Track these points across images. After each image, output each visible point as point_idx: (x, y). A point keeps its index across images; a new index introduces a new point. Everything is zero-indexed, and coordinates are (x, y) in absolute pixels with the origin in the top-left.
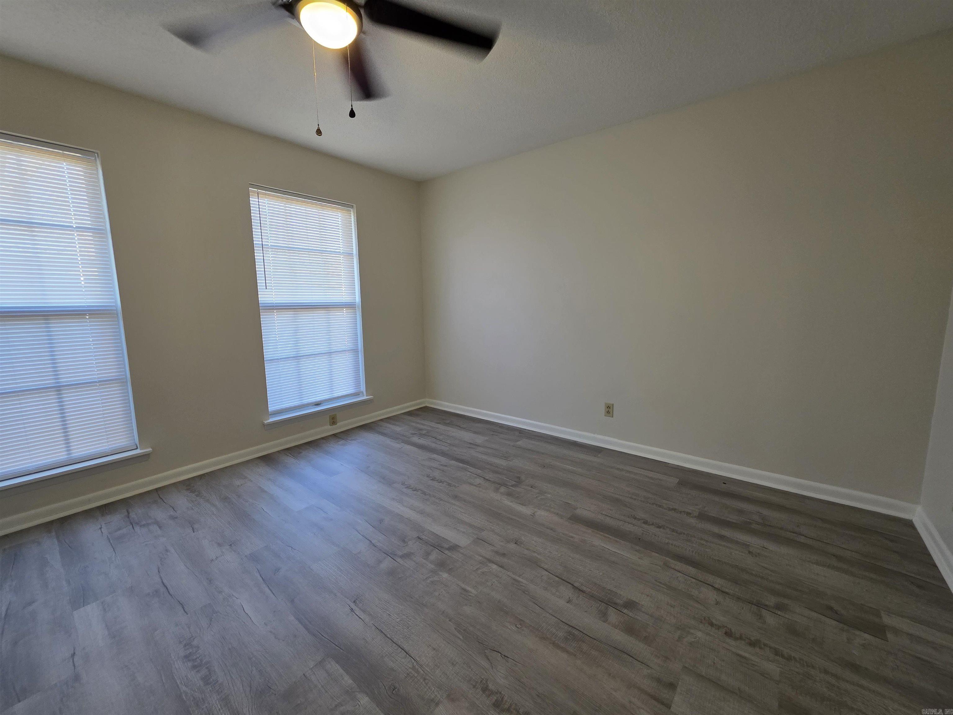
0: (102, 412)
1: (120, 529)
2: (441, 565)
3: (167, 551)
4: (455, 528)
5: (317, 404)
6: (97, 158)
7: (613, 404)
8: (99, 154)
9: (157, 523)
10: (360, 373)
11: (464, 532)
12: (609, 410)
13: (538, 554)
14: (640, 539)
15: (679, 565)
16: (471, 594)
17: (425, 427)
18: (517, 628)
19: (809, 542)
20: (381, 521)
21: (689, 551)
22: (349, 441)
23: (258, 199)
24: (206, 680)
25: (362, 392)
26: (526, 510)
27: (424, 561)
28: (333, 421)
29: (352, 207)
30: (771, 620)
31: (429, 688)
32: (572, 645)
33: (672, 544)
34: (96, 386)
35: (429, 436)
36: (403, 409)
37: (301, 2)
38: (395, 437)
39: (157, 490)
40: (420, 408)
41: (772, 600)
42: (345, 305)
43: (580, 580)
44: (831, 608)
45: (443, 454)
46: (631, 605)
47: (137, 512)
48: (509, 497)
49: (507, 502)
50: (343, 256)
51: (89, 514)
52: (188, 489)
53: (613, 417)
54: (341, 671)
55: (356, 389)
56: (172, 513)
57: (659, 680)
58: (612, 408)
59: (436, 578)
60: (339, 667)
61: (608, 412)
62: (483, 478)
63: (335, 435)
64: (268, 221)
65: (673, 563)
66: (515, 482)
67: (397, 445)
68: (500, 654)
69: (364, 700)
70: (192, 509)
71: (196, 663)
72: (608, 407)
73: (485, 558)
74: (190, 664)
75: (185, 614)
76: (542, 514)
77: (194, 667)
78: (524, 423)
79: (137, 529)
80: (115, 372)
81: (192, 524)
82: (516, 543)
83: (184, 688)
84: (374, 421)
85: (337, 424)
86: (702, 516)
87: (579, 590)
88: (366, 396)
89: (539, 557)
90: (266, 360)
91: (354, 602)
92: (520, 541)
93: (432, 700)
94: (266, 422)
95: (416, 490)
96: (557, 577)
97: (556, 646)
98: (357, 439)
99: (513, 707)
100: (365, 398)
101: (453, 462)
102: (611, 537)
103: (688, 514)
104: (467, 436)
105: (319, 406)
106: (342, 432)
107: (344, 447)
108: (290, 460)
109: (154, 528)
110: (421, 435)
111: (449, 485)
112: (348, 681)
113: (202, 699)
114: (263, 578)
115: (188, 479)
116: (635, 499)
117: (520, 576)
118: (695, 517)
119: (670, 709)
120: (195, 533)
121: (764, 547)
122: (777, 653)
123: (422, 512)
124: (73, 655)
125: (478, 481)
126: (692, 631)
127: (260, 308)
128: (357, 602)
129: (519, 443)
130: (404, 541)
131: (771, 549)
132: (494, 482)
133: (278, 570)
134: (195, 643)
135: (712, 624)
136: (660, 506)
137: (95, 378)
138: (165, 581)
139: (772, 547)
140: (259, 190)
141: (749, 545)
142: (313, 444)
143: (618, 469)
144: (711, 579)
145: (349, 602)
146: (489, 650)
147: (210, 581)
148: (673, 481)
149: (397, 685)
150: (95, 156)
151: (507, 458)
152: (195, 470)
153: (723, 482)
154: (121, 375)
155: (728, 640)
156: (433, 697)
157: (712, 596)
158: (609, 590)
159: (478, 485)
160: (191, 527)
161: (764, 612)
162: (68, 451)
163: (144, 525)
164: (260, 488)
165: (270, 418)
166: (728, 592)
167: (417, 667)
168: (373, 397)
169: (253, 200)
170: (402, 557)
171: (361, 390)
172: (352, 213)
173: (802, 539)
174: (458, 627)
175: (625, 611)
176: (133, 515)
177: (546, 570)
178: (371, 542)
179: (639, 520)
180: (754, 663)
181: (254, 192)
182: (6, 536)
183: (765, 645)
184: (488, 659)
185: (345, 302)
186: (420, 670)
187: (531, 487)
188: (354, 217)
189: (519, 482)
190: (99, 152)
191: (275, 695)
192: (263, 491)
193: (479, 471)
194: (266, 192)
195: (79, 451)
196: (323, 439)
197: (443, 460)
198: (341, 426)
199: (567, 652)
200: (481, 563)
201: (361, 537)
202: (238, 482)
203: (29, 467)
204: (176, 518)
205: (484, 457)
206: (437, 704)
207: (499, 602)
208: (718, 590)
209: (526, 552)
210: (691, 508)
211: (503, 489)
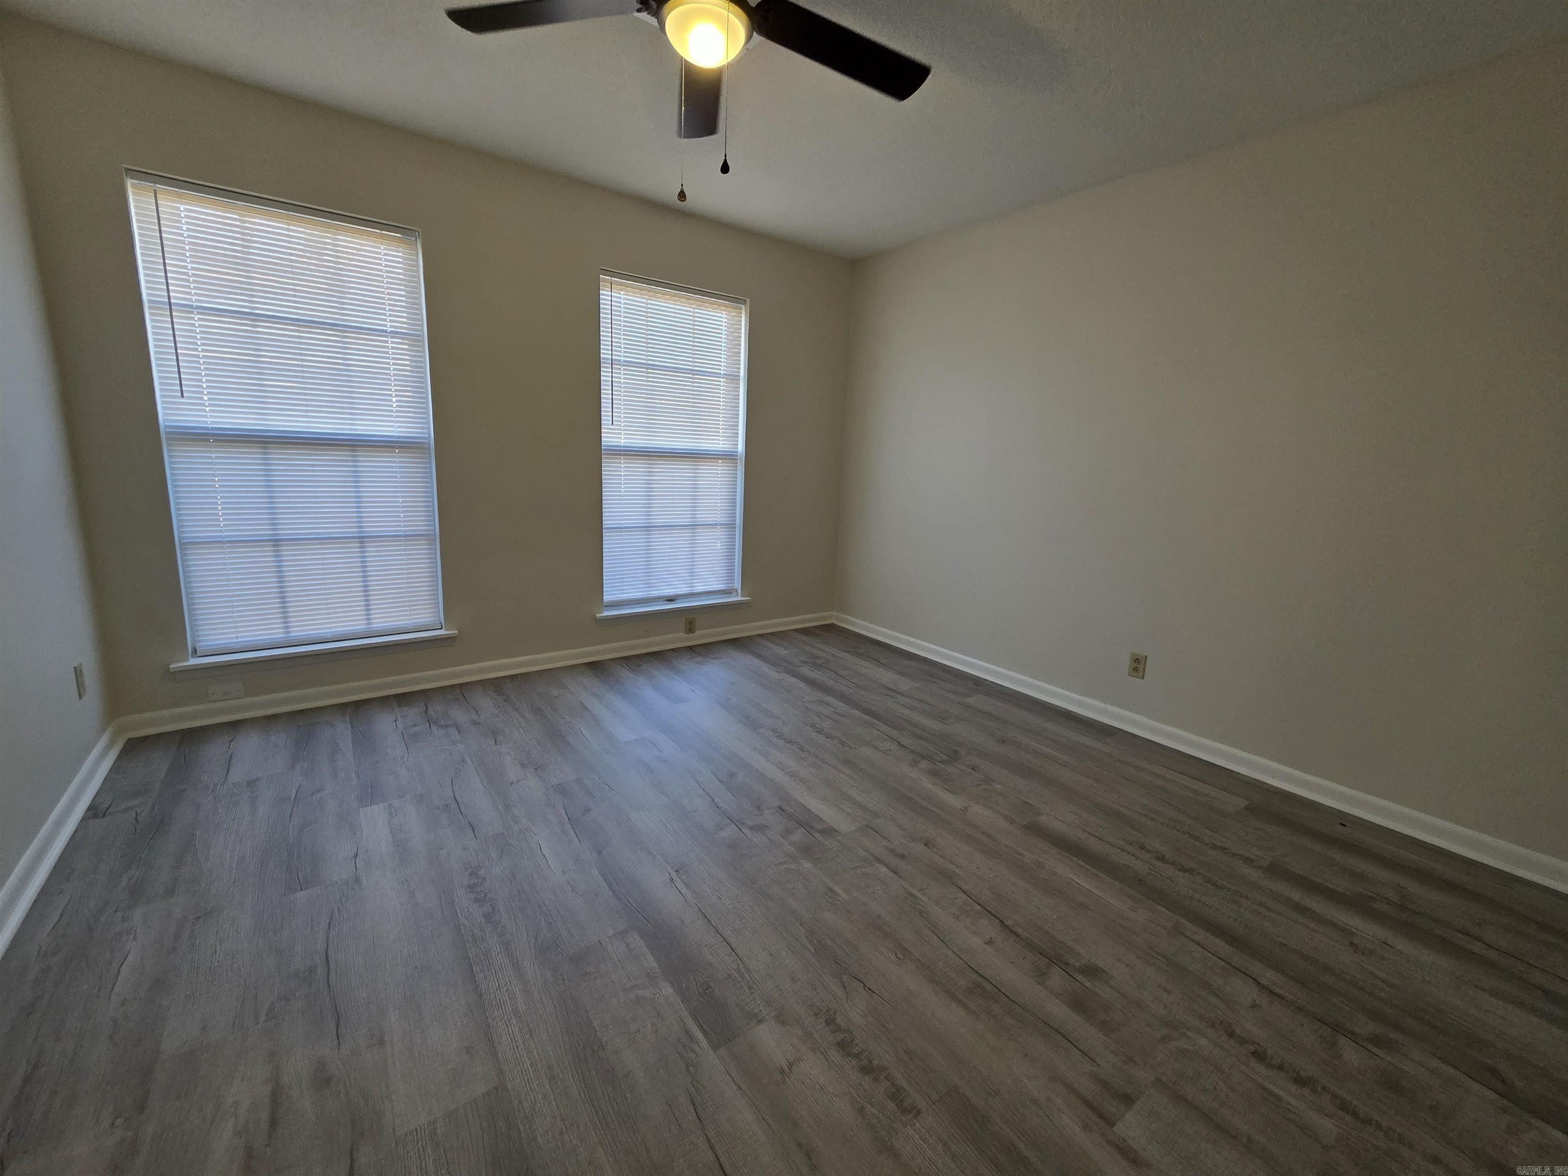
0: (405, 576)
1: (415, 725)
2: (806, 850)
3: (463, 760)
4: (836, 806)
5: (671, 599)
6: (418, 239)
7: (1146, 656)
8: (420, 233)
9: (456, 726)
10: (736, 561)
11: (848, 814)
12: (1138, 665)
13: (957, 867)
14: (1140, 881)
15: (1200, 934)
16: (840, 898)
17: (824, 655)
18: (897, 959)
19: (1493, 955)
20: (732, 775)
21: (1229, 917)
22: (709, 659)
23: (611, 292)
24: (488, 917)
25: (736, 590)
26: (954, 801)
27: (783, 841)
28: (690, 628)
29: (744, 302)
30: (1351, 1054)
31: (754, 999)
32: (976, 1001)
33: (1199, 901)
34: (401, 541)
35: (826, 668)
36: (793, 623)
37: (669, 2)
38: (773, 662)
39: (461, 685)
40: (823, 625)
41: (1367, 1027)
42: (722, 455)
43: (1015, 917)
44: (1493, 1071)
45: (843, 698)
46: (1093, 971)
47: (437, 708)
48: (932, 777)
49: (928, 784)
50: (724, 380)
51: (385, 701)
52: (496, 691)
53: (1143, 679)
54: (645, 949)
55: (726, 584)
56: (474, 717)
57: (1106, 1085)
58: (1142, 664)
59: (793, 866)
60: (642, 944)
61: (1135, 669)
62: (898, 742)
63: (690, 648)
64: (622, 326)
65: (1191, 929)
66: (947, 757)
67: (775, 675)
68: (862, 985)
69: (668, 990)
70: (498, 716)
71: (479, 897)
72: (1137, 661)
73: (872, 854)
74: (473, 896)
75: (475, 839)
76: (978, 812)
77: (477, 900)
78: (987, 671)
79: (434, 728)
80: (424, 525)
81: (495, 734)
82: (926, 845)
83: (463, 920)
84: (750, 636)
85: (694, 632)
86: (1275, 870)
87: (1011, 931)
88: (741, 597)
89: (957, 871)
90: (606, 528)
91: (677, 871)
92: (932, 843)
93: (755, 1015)
94: (598, 616)
95: (790, 742)
96: (979, 904)
97: (954, 998)
98: (721, 658)
99: (865, 1054)
100: (739, 598)
101: (856, 713)
102: (1089, 868)
103: (1248, 861)
104: (886, 677)
105: (673, 602)
106: (700, 645)
107: (702, 667)
108: (626, 674)
109: (453, 731)
110: (815, 666)
111: (843, 744)
112: (651, 962)
113: (482, 937)
114: (569, 817)
115: (497, 678)
116: (1153, 819)
117: (920, 890)
118: (1261, 868)
119: (1112, 1127)
120: (497, 746)
121: (1385, 943)
122: (1344, 1106)
123: (793, 775)
124: (356, 855)
125: (887, 745)
126: (1189, 1034)
127: (603, 452)
128: (681, 872)
129: (971, 700)
130: (758, 808)
131: (1399, 948)
132: (913, 752)
133: (587, 811)
134: (482, 872)
135: (1231, 1034)
136: (1197, 838)
137: (400, 531)
138: (458, 797)
139: (1402, 944)
140: (613, 278)
141: (1353, 934)
142: (658, 656)
143: (1135, 767)
144: (1256, 968)
145: (671, 871)
146: (848, 976)
147: (507, 807)
148: (1235, 803)
149: (712, 984)
150: (416, 235)
151: (944, 720)
152: (507, 667)
153: (1341, 822)
154: (429, 530)
155: (1253, 1063)
156: (756, 1011)
157: (1245, 992)
158: (1062, 942)
159: (887, 751)
160: (494, 737)
161: (1343, 1041)
162: (368, 619)
163: (442, 726)
164: (582, 703)
165: (605, 611)
166: (1282, 995)
167: (742, 970)
168: (750, 599)
169: (605, 294)
170: (751, 828)
171: (734, 586)
172: (743, 312)
173: (1477, 947)
174: (811, 935)
175: (1080, 977)
176: (431, 711)
177: (965, 892)
178: (713, 800)
179: (1149, 851)
180: (1290, 1107)
181: (605, 280)
182: (301, 712)
183: (1324, 1088)
184: (845, 987)
185: (722, 451)
186: (746, 974)
187: (973, 769)
188: (746, 318)
189: (954, 756)
190: (420, 230)
191: (562, 955)
192: (585, 708)
193: (894, 732)
194: (623, 281)
195: (381, 622)
196: (673, 651)
197: (841, 706)
198: (701, 636)
199: (966, 1008)
200: (864, 860)
201: (701, 792)
202: (555, 692)
203: (326, 633)
204: (478, 724)
205: (907, 712)
206: (760, 1022)
207: (879, 917)
208: (1263, 987)
209: (939, 860)
210: (1256, 853)
211: (924, 764)
